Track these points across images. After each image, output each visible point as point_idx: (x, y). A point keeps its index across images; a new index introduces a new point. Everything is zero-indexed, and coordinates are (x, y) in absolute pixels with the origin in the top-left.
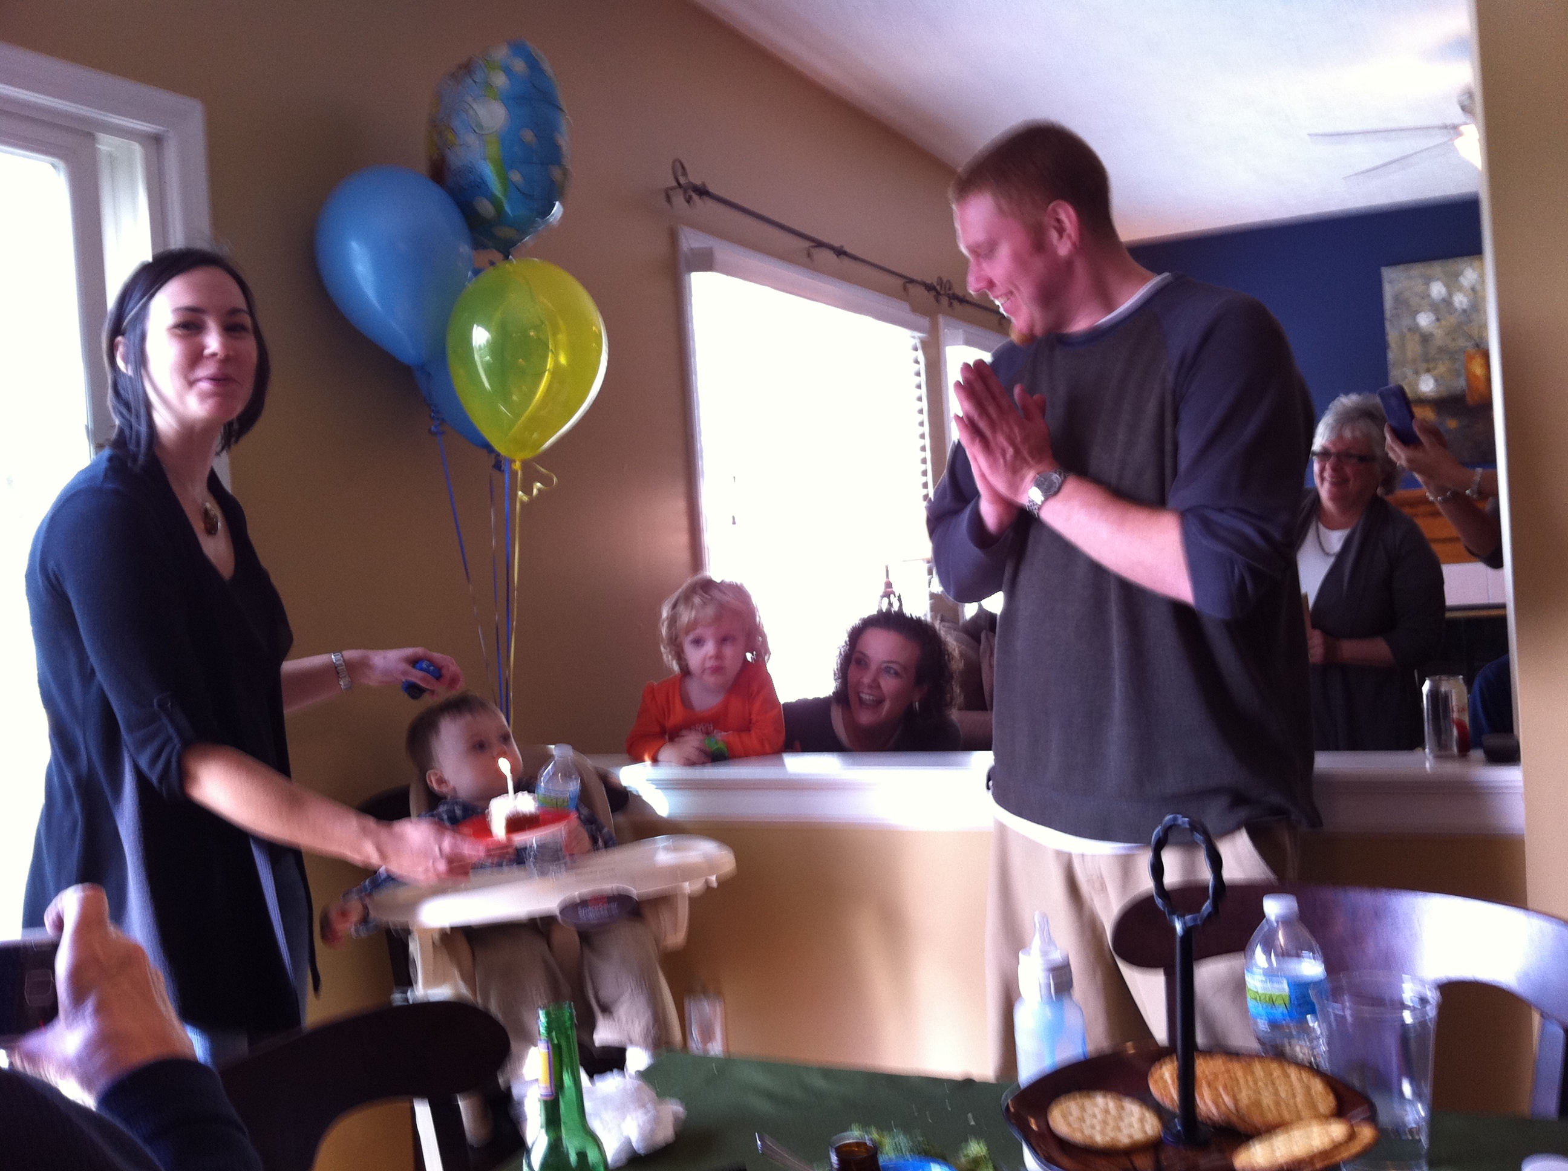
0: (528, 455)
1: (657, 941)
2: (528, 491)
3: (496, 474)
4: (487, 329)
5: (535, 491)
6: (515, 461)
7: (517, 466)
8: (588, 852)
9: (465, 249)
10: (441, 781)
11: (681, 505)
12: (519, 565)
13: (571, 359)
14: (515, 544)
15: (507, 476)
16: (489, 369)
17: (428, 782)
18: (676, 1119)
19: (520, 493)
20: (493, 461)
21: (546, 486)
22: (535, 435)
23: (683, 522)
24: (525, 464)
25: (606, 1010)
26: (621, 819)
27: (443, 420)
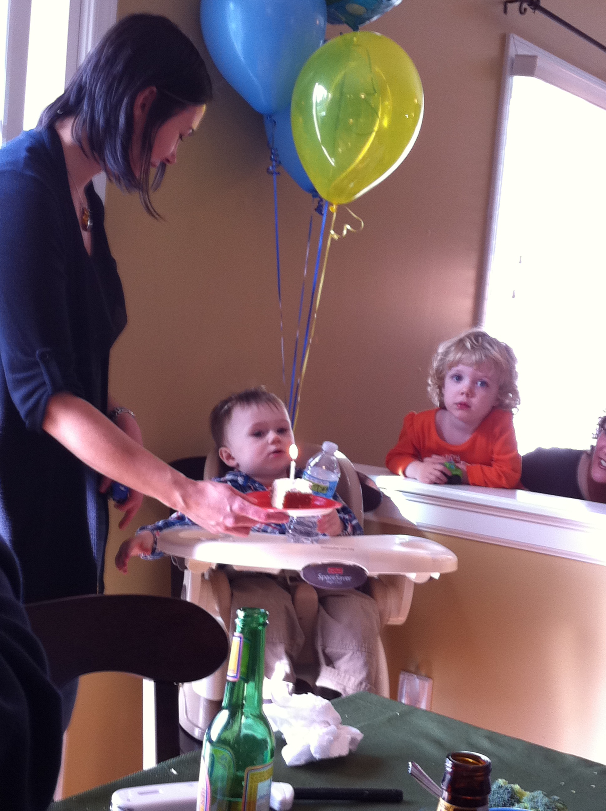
0: (344, 201)
1: (382, 615)
2: (339, 231)
3: (316, 214)
4: (328, 89)
5: (345, 232)
6: (332, 205)
7: (333, 209)
8: (338, 535)
9: (320, 21)
10: (230, 457)
11: (471, 274)
12: (322, 292)
13: (392, 123)
14: (321, 276)
15: (324, 218)
16: (323, 122)
17: (220, 456)
18: (353, 741)
19: (332, 232)
20: (316, 205)
21: (355, 229)
22: (352, 185)
23: (471, 290)
24: (341, 208)
25: (330, 662)
26: (371, 516)
27: (280, 162)
